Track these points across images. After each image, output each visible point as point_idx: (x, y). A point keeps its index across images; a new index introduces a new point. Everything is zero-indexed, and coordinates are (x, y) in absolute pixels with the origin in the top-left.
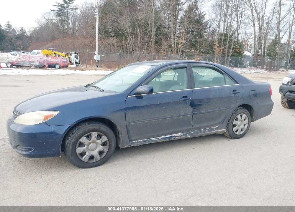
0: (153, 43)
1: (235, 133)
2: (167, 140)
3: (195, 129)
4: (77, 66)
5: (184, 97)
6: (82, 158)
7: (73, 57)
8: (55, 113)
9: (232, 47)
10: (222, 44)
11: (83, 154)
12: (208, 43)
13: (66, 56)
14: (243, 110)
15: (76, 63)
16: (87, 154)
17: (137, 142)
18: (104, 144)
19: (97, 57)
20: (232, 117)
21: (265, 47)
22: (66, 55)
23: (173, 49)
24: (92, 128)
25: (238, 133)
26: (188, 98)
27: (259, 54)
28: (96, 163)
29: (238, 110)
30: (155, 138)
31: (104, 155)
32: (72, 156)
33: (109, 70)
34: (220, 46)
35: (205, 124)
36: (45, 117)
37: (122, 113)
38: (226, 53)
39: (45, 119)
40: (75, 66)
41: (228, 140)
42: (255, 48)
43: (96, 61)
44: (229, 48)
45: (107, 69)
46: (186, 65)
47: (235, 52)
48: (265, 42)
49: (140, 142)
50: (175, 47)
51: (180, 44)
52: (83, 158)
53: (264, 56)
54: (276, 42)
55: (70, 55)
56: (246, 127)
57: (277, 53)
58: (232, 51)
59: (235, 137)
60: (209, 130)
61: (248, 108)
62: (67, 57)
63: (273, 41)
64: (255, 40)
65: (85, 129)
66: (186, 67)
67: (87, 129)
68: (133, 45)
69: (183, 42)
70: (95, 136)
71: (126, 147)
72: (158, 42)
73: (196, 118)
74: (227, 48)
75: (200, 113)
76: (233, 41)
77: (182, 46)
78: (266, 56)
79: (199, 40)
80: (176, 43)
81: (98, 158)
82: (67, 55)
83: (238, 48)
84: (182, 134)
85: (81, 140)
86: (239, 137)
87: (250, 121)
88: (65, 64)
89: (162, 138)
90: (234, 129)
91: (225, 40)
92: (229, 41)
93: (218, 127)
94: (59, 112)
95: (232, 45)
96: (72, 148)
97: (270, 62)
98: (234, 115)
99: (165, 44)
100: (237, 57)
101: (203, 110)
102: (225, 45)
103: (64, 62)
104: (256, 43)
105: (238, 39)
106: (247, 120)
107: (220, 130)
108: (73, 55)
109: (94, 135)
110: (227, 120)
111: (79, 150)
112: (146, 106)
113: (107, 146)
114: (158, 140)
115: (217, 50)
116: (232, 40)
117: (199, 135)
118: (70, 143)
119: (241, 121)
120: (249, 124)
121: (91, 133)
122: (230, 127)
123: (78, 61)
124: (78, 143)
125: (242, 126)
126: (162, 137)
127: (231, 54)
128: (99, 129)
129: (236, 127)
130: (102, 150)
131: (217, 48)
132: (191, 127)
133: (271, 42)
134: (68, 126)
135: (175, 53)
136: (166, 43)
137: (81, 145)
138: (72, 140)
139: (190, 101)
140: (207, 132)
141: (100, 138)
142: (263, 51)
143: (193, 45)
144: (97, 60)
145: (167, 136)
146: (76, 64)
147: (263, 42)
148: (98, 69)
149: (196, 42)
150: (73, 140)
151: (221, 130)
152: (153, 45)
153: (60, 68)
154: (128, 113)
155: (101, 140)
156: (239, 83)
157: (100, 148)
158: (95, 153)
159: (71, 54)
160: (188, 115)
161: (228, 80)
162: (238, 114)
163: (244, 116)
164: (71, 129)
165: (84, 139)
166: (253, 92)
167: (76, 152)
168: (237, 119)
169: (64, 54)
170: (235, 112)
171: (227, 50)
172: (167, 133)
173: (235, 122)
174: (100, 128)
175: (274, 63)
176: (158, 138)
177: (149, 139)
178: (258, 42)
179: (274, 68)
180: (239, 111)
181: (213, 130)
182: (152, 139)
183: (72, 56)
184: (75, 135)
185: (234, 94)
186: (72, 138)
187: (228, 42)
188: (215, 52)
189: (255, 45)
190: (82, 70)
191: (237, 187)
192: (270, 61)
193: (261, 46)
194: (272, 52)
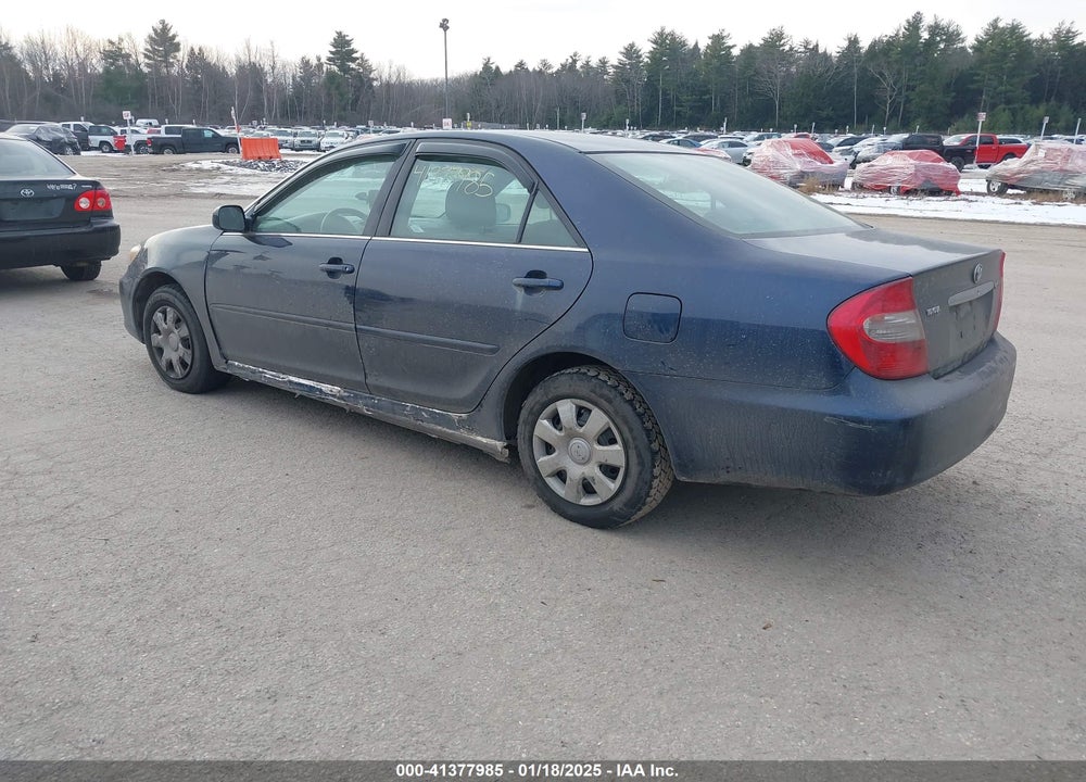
2: (304, 393)
3: (381, 390)
26: (343, 267)
30: (274, 373)
60: (435, 418)
75: (376, 332)
84: (343, 393)
89: (290, 382)
93: (469, 420)
107: (479, 438)
114: (279, 381)
126: (290, 378)
132: (360, 378)
140: (427, 420)
145: (302, 381)
160: (341, 326)
176: (282, 375)
177: (261, 369)
181: (451, 423)
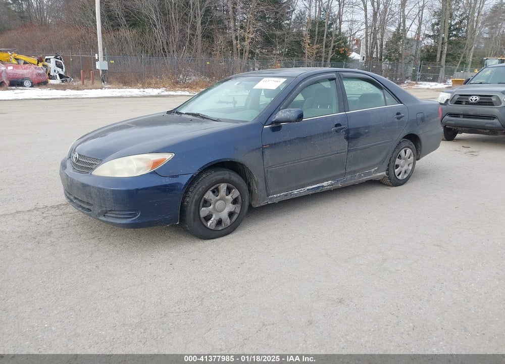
0: (200, 38)
1: (397, 177)
2: (313, 192)
3: (350, 173)
4: (63, 81)
5: (336, 126)
6: (207, 223)
7: (52, 65)
8: (168, 156)
9: (332, 44)
10: (316, 40)
11: (208, 218)
12: (292, 38)
13: (38, 63)
14: (408, 142)
15: (61, 76)
16: (214, 217)
17: (276, 197)
18: (235, 202)
19: (101, 65)
20: (395, 153)
21: (381, 45)
22: (38, 61)
23: (235, 49)
24: (220, 177)
25: (400, 177)
26: (343, 127)
27: (373, 56)
28: (225, 230)
29: (402, 143)
30: (298, 190)
31: (235, 217)
32: (194, 220)
33: (125, 87)
34: (312, 43)
35: (362, 166)
36: (153, 163)
37: (258, 154)
38: (323, 55)
39: (153, 167)
40: (58, 81)
41: (387, 188)
42: (367, 47)
43: (101, 72)
44: (326, 47)
45: (121, 85)
46: (334, 75)
47: (338, 53)
48: (382, 36)
49: (280, 196)
50: (239, 46)
51: (246, 39)
52: (209, 224)
53: (381, 60)
54: (399, 36)
55: (46, 61)
56: (410, 168)
57: (400, 55)
58: (333, 52)
59: (397, 183)
60: (366, 175)
61: (413, 138)
62: (40, 65)
63: (394, 35)
64: (366, 33)
65: (212, 179)
66: (335, 79)
67: (214, 178)
68: (165, 43)
69: (251, 36)
70: (224, 189)
71: (262, 204)
72: (208, 37)
73: (351, 157)
74: (324, 46)
75: (356, 150)
76: (333, 35)
77: (250, 43)
78: (385, 59)
79: (278, 33)
80: (239, 39)
81: (227, 222)
82: (40, 60)
83: (343, 47)
84: (333, 182)
85: (206, 197)
86: (402, 183)
87: (415, 158)
88: (42, 79)
89: (308, 190)
90: (396, 171)
91: (321, 34)
92: (327, 35)
93: (377, 169)
94: (174, 154)
95: (333, 42)
96: (195, 208)
97: (390, 70)
98: (397, 152)
99: (220, 40)
100: (339, 61)
101: (361, 144)
102: (321, 41)
103: (39, 75)
104: (369, 38)
105: (340, 31)
106: (412, 158)
107: (378, 174)
108: (53, 60)
109: (223, 187)
110: (388, 159)
111: (204, 211)
112: (289, 141)
113: (238, 204)
114: (302, 192)
115: (309, 50)
116: (331, 32)
117: (352, 182)
118: (192, 202)
119: (405, 159)
120: (414, 164)
121: (218, 185)
122: (391, 169)
123: (62, 73)
124: (203, 200)
125: (406, 167)
126: (308, 188)
127: (330, 56)
128: (228, 178)
129: (398, 169)
130: (233, 210)
131: (308, 46)
132: (343, 172)
133: (391, 36)
134: (190, 176)
135: (239, 55)
136: (221, 38)
137: (207, 203)
138: (194, 196)
139: (345, 131)
140: (363, 177)
141: (230, 193)
142: (379, 51)
143: (268, 41)
144: (103, 70)
145: (314, 186)
146: (61, 78)
147: (379, 36)
148: (106, 86)
149: (273, 36)
150: (196, 196)
151: (380, 174)
152: (198, 42)
153: (32, 86)
154: (267, 152)
155: (231, 195)
156: (403, 102)
157: (230, 207)
158: (224, 215)
159: (47, 59)
160: (342, 152)
161: (389, 97)
162: (401, 149)
163: (409, 151)
164: (194, 180)
165: (209, 195)
166: (420, 116)
167: (199, 215)
168: (400, 157)
169: (34, 60)
170: (398, 147)
171: (324, 50)
172: (314, 182)
173: (398, 161)
174: (230, 178)
175: (397, 72)
176: (303, 189)
177: (291, 192)
178: (372, 37)
179: (396, 79)
180: (403, 145)
181: (370, 174)
182: (295, 192)
183: (50, 62)
184: (199, 189)
185: (399, 118)
186: (195, 194)
187: (325, 36)
188: (305, 53)
189: (367, 41)
190: (77, 89)
191: (435, 245)
192: (390, 67)
193: (376, 43)
194: (394, 53)
